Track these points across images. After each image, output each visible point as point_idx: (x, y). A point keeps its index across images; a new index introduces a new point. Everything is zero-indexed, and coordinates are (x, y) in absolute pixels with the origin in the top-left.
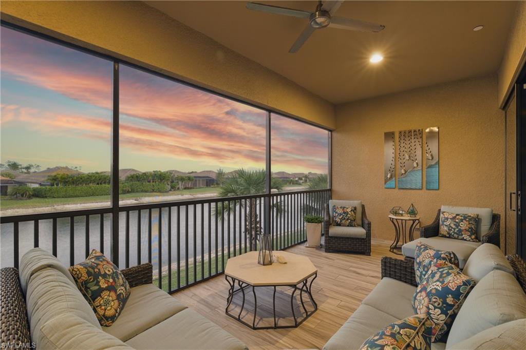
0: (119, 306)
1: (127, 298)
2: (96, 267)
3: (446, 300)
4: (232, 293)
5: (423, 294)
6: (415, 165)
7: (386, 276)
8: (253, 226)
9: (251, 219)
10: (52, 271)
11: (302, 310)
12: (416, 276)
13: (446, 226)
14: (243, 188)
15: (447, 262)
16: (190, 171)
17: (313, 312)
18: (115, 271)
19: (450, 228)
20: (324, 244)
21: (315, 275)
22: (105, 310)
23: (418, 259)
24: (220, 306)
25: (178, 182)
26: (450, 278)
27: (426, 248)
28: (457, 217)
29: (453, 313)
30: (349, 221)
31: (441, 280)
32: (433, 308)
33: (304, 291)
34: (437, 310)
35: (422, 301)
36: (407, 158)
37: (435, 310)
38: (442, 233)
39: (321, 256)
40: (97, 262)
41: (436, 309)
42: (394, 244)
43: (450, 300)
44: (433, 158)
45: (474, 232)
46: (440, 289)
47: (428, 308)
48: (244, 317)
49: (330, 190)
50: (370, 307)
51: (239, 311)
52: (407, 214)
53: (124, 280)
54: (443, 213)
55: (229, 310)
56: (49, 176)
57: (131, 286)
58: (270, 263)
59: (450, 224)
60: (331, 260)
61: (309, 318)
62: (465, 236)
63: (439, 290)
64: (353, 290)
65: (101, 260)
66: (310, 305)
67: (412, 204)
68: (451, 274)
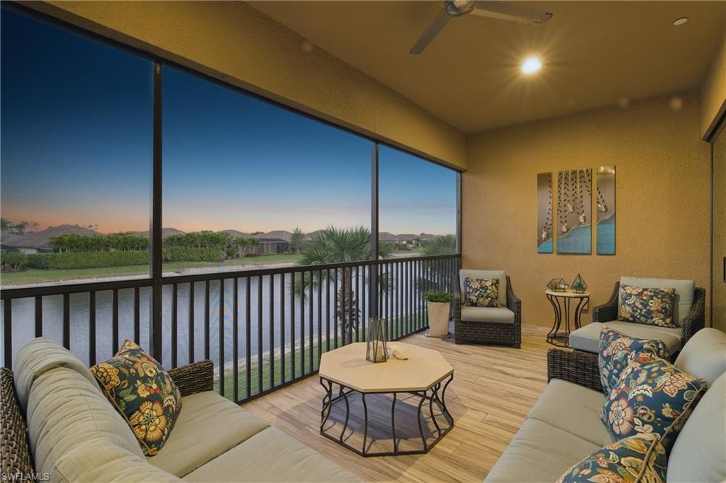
0: (167, 424)
1: (178, 412)
2: (132, 366)
3: (661, 412)
4: (329, 403)
5: (623, 402)
6: (582, 220)
7: (555, 377)
8: (347, 308)
9: (344, 297)
10: (66, 371)
11: (433, 428)
12: (602, 376)
13: (629, 305)
14: (333, 254)
15: (653, 356)
16: (255, 232)
17: (448, 431)
18: (159, 371)
19: (635, 309)
20: (453, 332)
21: (450, 377)
22: (147, 431)
23: (605, 351)
24: (311, 423)
25: (237, 247)
26: (664, 379)
27: (617, 335)
28: (645, 293)
29: (672, 431)
30: (489, 299)
31: (650, 381)
32: (641, 423)
33: (435, 401)
34: (647, 426)
35: (622, 415)
36: (571, 210)
37: (643, 426)
38: (623, 315)
39: (450, 350)
40: (132, 358)
41: (645, 425)
42: (553, 332)
43: (667, 411)
44: (606, 211)
45: (669, 313)
46: (650, 394)
47: (632, 423)
48: (348, 438)
49: (460, 256)
50: (542, 422)
51: (341, 430)
52: (572, 288)
53: (174, 386)
54: (624, 287)
55: (324, 428)
56: (51, 238)
57: (183, 395)
58: (384, 359)
59: (634, 303)
60: (465, 356)
61: (444, 439)
62: (657, 320)
63: (648, 397)
64: (501, 398)
65: (139, 355)
66: (443, 420)
67: (579, 275)
68: (665, 372)
